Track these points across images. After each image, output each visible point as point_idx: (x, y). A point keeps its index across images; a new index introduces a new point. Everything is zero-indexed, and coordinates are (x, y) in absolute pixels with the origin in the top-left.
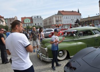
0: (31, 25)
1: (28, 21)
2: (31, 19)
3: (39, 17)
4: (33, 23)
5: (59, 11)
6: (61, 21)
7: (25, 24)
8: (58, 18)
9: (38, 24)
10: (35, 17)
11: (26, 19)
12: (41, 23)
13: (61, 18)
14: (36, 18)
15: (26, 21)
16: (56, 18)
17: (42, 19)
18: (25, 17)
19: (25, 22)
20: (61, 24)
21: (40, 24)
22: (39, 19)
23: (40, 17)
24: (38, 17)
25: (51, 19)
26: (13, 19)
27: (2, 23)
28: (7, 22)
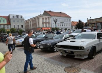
0: (8, 28)
1: (4, 21)
2: (8, 18)
3: (19, 17)
4: (10, 25)
6: (49, 23)
8: (46, 19)
9: (18, 26)
10: (14, 17)
12: (22, 26)
13: (49, 19)
14: (15, 18)
15: (0, 21)
16: (43, 19)
17: (24, 19)
20: (49, 27)
21: (20, 27)
22: (20, 19)
23: (21, 17)
24: (17, 16)
25: (36, 20)
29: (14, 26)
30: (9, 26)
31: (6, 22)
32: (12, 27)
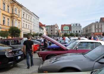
1: (67, 28)
2: (70, 26)
3: (78, 25)
5: (101, 18)
10: (74, 25)
14: (75, 26)
15: (65, 28)
17: (81, 26)
18: (65, 24)
19: (64, 29)
23: (79, 25)
24: (76, 24)
26: (54, 26)
27: (42, 30)
28: (48, 28)
29: (74, 31)
30: (70, 31)
31: (68, 29)
32: (72, 32)
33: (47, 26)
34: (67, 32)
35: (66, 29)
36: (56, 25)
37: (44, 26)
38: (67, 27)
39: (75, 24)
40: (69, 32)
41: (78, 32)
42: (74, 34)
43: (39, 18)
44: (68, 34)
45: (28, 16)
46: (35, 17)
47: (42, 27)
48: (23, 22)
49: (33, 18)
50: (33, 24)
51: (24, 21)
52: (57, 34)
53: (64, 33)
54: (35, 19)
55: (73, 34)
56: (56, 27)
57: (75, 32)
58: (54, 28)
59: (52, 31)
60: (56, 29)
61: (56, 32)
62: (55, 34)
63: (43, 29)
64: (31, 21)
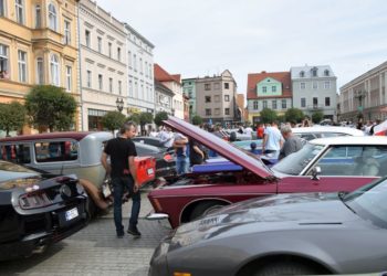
1: (274, 89)
2: (286, 80)
3: (320, 74)
4: (291, 97)
7: (260, 103)
9: (315, 101)
10: (302, 74)
11: (265, 81)
12: (327, 100)
14: (307, 76)
15: (265, 89)
17: (335, 79)
18: (264, 72)
19: (260, 93)
22: (321, 79)
23: (327, 73)
24: (314, 71)
26: (217, 80)
27: (166, 99)
28: (194, 91)
29: (303, 101)
30: (288, 102)
31: (279, 92)
32: (297, 105)
33: (190, 81)
34: (275, 106)
35: (269, 93)
36: (227, 73)
37: (175, 79)
38: (273, 81)
39: (307, 71)
40: (284, 106)
41: (321, 102)
42: (305, 113)
43: (152, 47)
44: (280, 112)
45: (105, 41)
46: (138, 41)
47: (167, 85)
48: (86, 66)
49: (128, 46)
50: (127, 71)
51: (91, 62)
52: (232, 115)
53: (260, 108)
54: (135, 50)
55: (301, 112)
56: (227, 86)
57: (310, 104)
58: (220, 89)
59: (208, 99)
60: (225, 92)
61: (226, 105)
62: (224, 115)
63: (171, 94)
64: (118, 62)
